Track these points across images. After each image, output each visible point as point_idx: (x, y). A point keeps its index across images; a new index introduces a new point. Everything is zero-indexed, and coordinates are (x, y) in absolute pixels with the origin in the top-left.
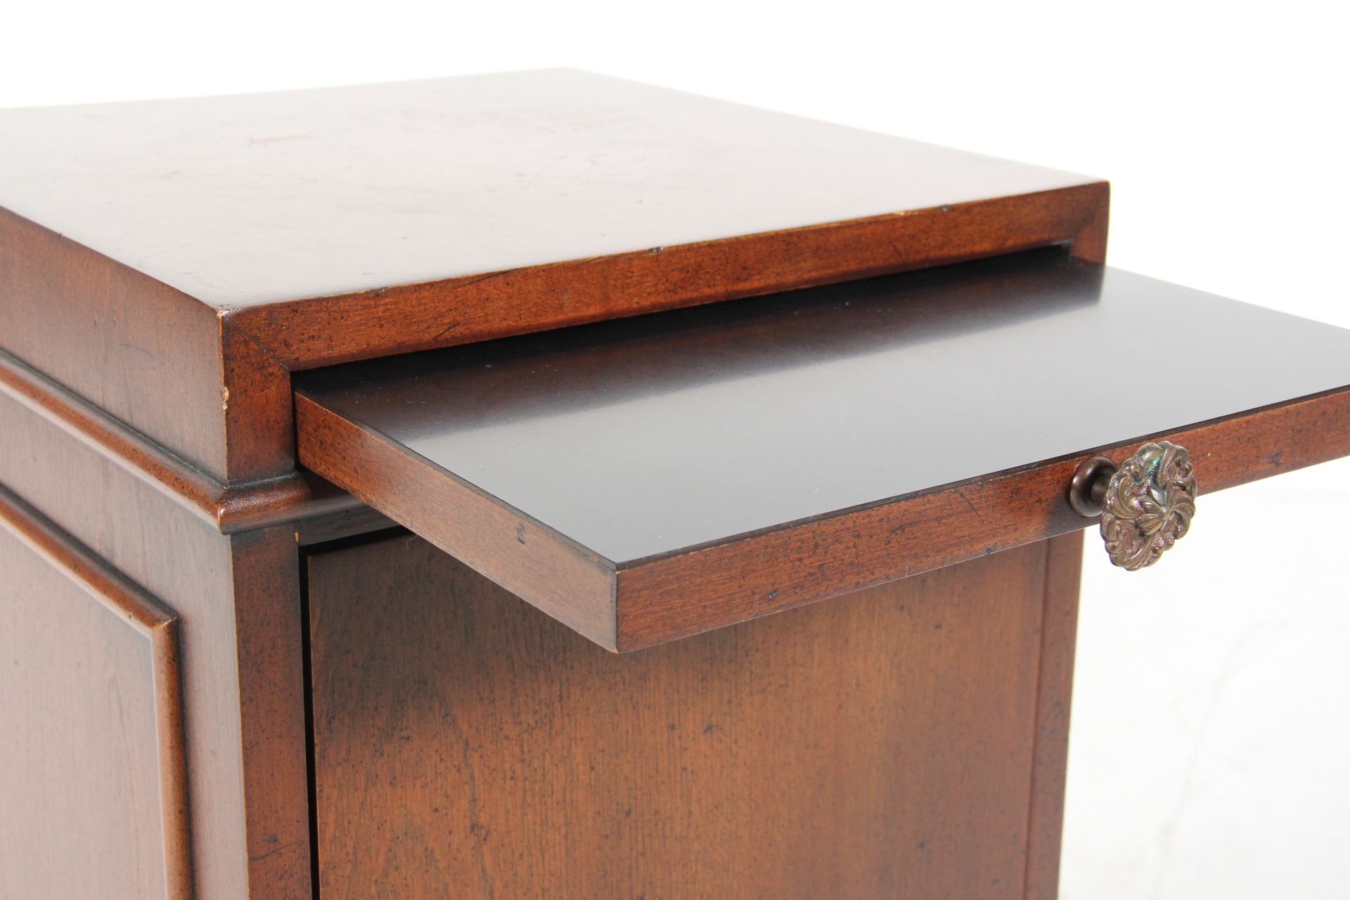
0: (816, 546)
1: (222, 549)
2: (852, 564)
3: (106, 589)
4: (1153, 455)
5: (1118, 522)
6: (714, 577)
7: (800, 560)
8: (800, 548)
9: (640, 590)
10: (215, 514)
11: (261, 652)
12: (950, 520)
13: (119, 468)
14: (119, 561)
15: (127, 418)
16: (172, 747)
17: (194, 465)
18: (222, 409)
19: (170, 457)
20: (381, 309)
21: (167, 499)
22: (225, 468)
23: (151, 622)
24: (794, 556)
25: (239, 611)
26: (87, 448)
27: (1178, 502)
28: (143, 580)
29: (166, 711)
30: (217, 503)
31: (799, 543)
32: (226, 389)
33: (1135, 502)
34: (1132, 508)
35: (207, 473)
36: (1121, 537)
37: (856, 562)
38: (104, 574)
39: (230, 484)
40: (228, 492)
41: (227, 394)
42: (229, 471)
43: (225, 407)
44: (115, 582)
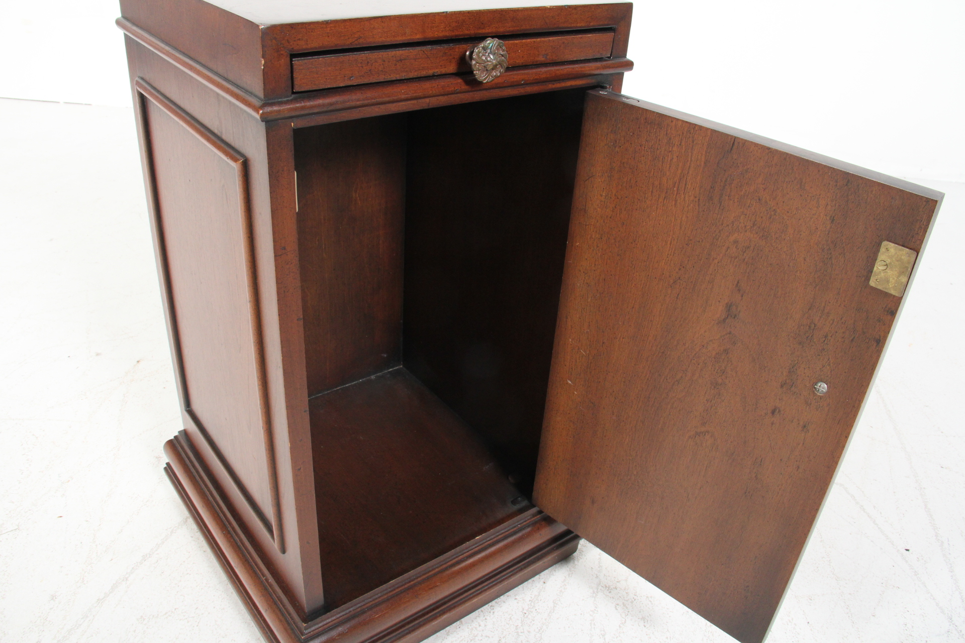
1: (261, 128)
2: (382, 71)
3: (219, 148)
4: (490, 42)
5: (478, 64)
6: (330, 69)
7: (362, 67)
9: (302, 70)
10: (258, 113)
11: (278, 172)
12: (419, 60)
13: (224, 98)
14: (224, 137)
15: (226, 76)
16: (245, 211)
17: (251, 94)
19: (242, 91)
20: (328, 29)
21: (241, 109)
22: (263, 94)
23: (235, 160)
24: (359, 65)
25: (269, 154)
26: (211, 90)
28: (233, 144)
29: (242, 197)
30: (259, 108)
31: (361, 61)
32: (263, 59)
34: (483, 60)
35: (256, 96)
36: (479, 71)
38: (219, 142)
39: (265, 100)
40: (264, 104)
41: (263, 62)
42: (264, 95)
43: (262, 68)
44: (223, 145)
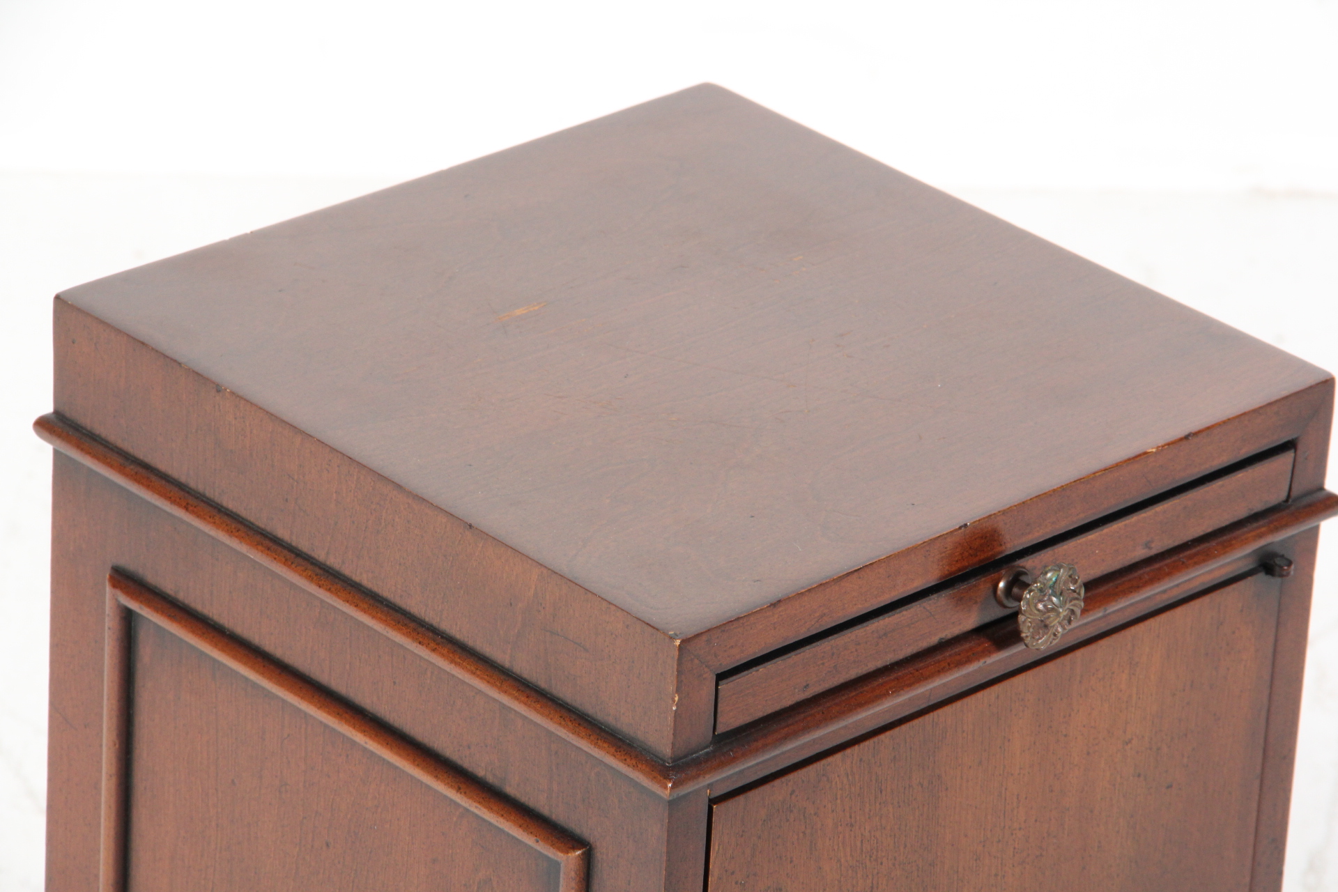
0: (833, 654)
4: (1052, 575)
6: (773, 682)
7: (823, 664)
8: (823, 657)
10: (666, 788)
12: (916, 625)
17: (630, 740)
18: (672, 709)
19: (601, 728)
20: (776, 616)
22: (670, 751)
23: (563, 849)
24: (820, 662)
25: (668, 853)
27: (1071, 601)
30: (663, 776)
31: (823, 654)
32: (676, 695)
33: (1040, 606)
34: (1039, 610)
35: (646, 749)
36: (1031, 630)
37: (857, 660)
40: (670, 768)
41: (677, 699)
42: (672, 753)
43: (675, 708)
